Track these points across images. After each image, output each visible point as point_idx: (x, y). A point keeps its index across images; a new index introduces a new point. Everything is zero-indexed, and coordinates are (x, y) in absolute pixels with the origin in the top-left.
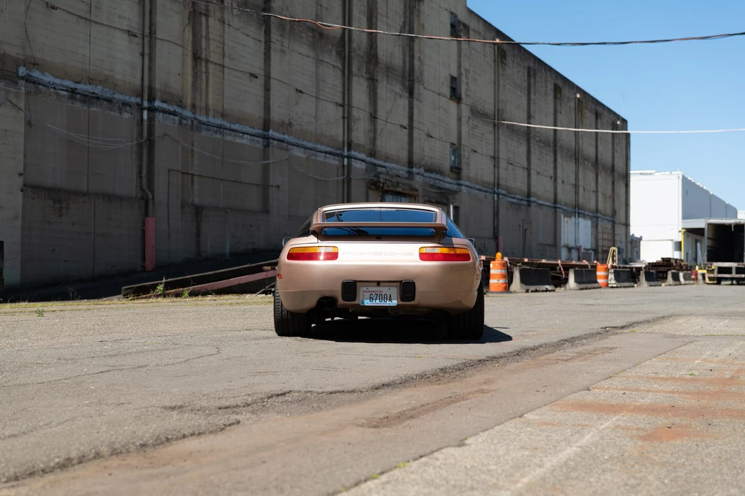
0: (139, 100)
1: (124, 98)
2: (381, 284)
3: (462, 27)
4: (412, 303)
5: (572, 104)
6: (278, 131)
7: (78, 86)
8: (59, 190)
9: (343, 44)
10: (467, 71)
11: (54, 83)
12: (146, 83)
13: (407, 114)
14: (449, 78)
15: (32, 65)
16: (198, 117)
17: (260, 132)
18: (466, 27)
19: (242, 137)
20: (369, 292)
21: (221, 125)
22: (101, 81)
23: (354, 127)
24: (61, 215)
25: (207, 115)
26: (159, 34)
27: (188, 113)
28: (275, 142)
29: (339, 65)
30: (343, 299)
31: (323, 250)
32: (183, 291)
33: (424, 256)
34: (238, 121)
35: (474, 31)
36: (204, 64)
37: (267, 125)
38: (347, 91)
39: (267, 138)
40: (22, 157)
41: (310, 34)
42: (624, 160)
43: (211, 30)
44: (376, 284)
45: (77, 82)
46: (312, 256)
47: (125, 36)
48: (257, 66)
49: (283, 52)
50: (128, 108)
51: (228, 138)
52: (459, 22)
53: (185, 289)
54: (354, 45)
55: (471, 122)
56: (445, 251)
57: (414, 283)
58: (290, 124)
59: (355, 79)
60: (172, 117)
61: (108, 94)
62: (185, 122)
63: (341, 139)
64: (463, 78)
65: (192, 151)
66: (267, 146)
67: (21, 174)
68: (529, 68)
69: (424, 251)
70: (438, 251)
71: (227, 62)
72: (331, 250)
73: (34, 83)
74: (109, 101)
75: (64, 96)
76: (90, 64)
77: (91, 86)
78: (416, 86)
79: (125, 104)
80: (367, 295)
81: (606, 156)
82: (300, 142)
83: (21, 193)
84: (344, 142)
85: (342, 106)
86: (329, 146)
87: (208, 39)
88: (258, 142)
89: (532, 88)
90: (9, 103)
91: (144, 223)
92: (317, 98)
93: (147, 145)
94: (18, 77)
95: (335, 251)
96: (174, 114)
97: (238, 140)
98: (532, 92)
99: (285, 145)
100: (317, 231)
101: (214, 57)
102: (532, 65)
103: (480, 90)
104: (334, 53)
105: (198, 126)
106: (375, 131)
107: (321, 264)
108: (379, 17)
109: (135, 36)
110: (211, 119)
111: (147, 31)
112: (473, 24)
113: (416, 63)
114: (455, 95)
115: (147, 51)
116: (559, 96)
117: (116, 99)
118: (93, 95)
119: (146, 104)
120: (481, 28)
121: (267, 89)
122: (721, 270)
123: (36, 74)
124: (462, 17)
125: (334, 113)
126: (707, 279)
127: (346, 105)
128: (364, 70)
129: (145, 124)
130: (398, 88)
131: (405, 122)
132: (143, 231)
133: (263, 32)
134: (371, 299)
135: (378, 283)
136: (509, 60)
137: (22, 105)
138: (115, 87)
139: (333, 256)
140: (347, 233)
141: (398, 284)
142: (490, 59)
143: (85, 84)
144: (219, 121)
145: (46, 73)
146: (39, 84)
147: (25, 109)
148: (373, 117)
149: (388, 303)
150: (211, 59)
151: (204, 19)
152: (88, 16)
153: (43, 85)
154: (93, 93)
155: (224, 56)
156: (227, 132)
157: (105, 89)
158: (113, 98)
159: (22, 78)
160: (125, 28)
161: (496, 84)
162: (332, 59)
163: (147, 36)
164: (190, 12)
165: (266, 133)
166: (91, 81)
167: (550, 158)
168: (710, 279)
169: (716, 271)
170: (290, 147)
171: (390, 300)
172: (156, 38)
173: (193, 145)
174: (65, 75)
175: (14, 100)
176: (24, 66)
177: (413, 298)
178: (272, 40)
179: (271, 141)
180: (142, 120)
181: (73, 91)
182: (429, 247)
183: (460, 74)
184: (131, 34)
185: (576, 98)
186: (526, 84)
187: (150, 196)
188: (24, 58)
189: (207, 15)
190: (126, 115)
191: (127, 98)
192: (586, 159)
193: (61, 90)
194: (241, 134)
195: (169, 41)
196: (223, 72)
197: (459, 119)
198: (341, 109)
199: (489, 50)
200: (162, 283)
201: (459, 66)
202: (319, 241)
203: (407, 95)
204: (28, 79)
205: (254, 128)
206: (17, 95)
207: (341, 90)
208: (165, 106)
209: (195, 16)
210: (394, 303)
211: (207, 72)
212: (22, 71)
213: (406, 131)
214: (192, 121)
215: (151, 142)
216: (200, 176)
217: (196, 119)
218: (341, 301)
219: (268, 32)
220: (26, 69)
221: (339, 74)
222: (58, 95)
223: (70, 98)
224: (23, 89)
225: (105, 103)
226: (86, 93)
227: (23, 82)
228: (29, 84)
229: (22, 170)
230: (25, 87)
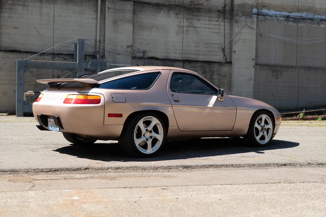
1: (321, 17)
7: (291, 14)
8: (277, 66)
11: (276, 14)
15: (262, 7)
22: (306, 10)
24: (277, 78)
32: (318, 117)
40: (254, 51)
45: (290, 12)
50: (324, 22)
53: (319, 116)
61: (310, 16)
67: (253, 59)
73: (264, 15)
74: (312, 19)
75: (282, 20)
76: (299, 2)
77: (299, 13)
79: (322, 20)
80: (50, 124)
83: (254, 68)
90: (247, 27)
94: (253, 14)
117: (316, 18)
123: (265, 11)
134: (51, 126)
137: (255, 26)
138: (315, 12)
143: (296, 12)
145: (271, 10)
146: (267, 15)
147: (257, 29)
153: (269, 16)
154: (301, 17)
157: (308, 14)
158: (314, 18)
159: (255, 14)
166: (299, 11)
174: (283, 9)
175: (250, 25)
176: (256, 8)
181: (288, 17)
188: (256, 4)
190: (323, 26)
191: (323, 17)
193: (280, 17)
200: (302, 113)
204: (259, 14)
206: (252, 23)
210: (58, 129)
212: (255, 10)
218: (43, 126)
220: (257, 10)
222: (278, 20)
223: (286, 20)
224: (255, 19)
225: (309, 21)
226: (296, 17)
227: (255, 16)
228: (260, 16)
229: (254, 57)
230: (257, 18)
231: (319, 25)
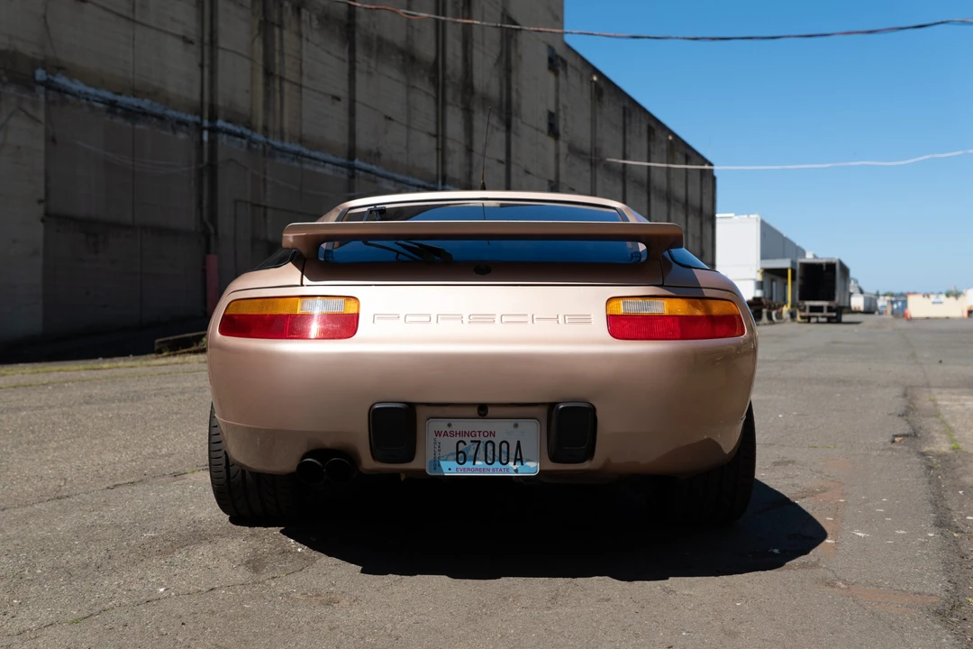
0: (197, 119)
1: (178, 116)
2: (491, 411)
3: (559, 62)
4: (586, 465)
5: (664, 146)
6: (365, 161)
7: (119, 98)
8: (95, 222)
9: (436, 72)
10: (565, 107)
11: (86, 93)
12: (206, 98)
13: (504, 148)
14: (546, 115)
16: (271, 141)
17: (344, 161)
18: (564, 62)
19: (324, 167)
20: (453, 434)
21: (299, 152)
22: (149, 94)
23: (449, 159)
24: (97, 252)
25: (282, 139)
26: (222, 43)
27: (259, 137)
28: (362, 173)
29: (432, 92)
30: (375, 457)
31: (317, 309)
33: (621, 326)
34: (319, 148)
35: (572, 66)
36: (277, 82)
37: (352, 153)
38: (441, 121)
39: (352, 168)
40: (42, 179)
41: (400, 57)
42: (710, 203)
43: (285, 44)
44: (474, 411)
45: (118, 94)
46: (285, 325)
47: (180, 43)
48: (341, 88)
49: (369, 73)
50: (184, 127)
51: (307, 167)
52: (557, 56)
54: (449, 72)
55: (569, 159)
56: (678, 307)
57: (592, 410)
58: (378, 154)
59: (449, 109)
60: (239, 139)
61: (158, 109)
62: (255, 146)
63: (434, 172)
64: (561, 114)
65: (265, 180)
66: (352, 177)
67: (40, 202)
68: (624, 108)
69: (620, 309)
70: (662, 307)
71: (305, 82)
72: (336, 307)
73: (59, 90)
74: (161, 118)
75: (100, 109)
76: (134, 73)
77: (136, 99)
78: (514, 119)
79: (181, 123)
80: (449, 444)
81: (694, 199)
82: (389, 174)
83: (41, 225)
84: (438, 175)
85: (436, 136)
86: (421, 179)
87: (282, 53)
88: (342, 172)
89: (628, 128)
90: (23, 114)
91: (204, 262)
92: (408, 127)
93: (208, 171)
94: (36, 82)
95: (350, 309)
96: (242, 136)
97: (320, 170)
98: (627, 132)
99: (373, 176)
100: (304, 250)
101: (289, 75)
102: (627, 104)
103: (577, 126)
104: (426, 79)
105: (271, 152)
106: (471, 165)
107: (310, 348)
108: (475, 44)
109: (191, 42)
110: (287, 145)
111: (207, 38)
112: (570, 59)
113: (514, 94)
114: (553, 131)
115: (207, 62)
116: (652, 137)
117: (168, 117)
118: (139, 110)
119: (206, 123)
120: (578, 64)
121: (352, 113)
122: (813, 309)
123: (61, 80)
124: (560, 51)
125: (428, 144)
126: (798, 319)
127: (440, 135)
128: (459, 99)
129: (206, 146)
130: (494, 120)
131: (502, 157)
132: (204, 271)
133: (347, 51)
134: (461, 456)
135: (482, 410)
136: (605, 98)
137: (41, 115)
138: (167, 102)
139: (345, 325)
140: (391, 256)
141: (543, 412)
142: (587, 96)
143: (128, 96)
144: (296, 147)
145: (75, 80)
146: (66, 92)
147: (46, 122)
148: (469, 150)
149: (512, 469)
150: (287, 77)
151: (277, 31)
152: (131, 15)
153: (71, 94)
154: (139, 107)
155: (301, 73)
156: (307, 160)
157: (154, 104)
158: (165, 115)
159: (41, 83)
160: (180, 33)
161: (593, 121)
162: (424, 85)
163: (207, 45)
164: (260, 22)
165: (351, 163)
166: (135, 93)
167: (644, 199)
168: (802, 317)
169: (808, 309)
170: (379, 179)
171: (519, 459)
172: (217, 48)
173: (265, 173)
174: (103, 84)
175: (30, 110)
176: (44, 68)
177: (590, 454)
178: (357, 59)
179: (357, 171)
180: (202, 141)
181: (112, 105)
182: (633, 296)
183: (558, 110)
184: (186, 41)
185: (668, 139)
186: (621, 124)
187: (212, 230)
188: (42, 58)
189: (281, 26)
190: (182, 136)
191: (183, 116)
192: (677, 200)
193: (97, 101)
194: (322, 163)
195: (234, 52)
196: (301, 92)
197: (557, 156)
198: (434, 140)
199: (586, 87)
201: (557, 102)
202: (306, 281)
203: (504, 128)
204: (48, 85)
205: (337, 157)
206: (34, 105)
207: (434, 119)
208: (230, 126)
209: (267, 28)
210: (531, 468)
211: (281, 91)
212: (40, 74)
213: (503, 167)
214: (264, 147)
215: (213, 168)
216: (274, 208)
217: (268, 143)
218: (368, 463)
219: (352, 51)
220: (47, 74)
221: (432, 102)
222: (92, 107)
223: (108, 111)
224: (42, 97)
225: (155, 120)
226: (129, 107)
227: (42, 89)
228: (51, 92)
229: (42, 196)
230: (46, 95)
231: (174, 132)
